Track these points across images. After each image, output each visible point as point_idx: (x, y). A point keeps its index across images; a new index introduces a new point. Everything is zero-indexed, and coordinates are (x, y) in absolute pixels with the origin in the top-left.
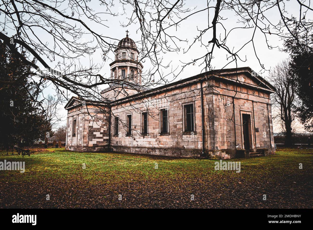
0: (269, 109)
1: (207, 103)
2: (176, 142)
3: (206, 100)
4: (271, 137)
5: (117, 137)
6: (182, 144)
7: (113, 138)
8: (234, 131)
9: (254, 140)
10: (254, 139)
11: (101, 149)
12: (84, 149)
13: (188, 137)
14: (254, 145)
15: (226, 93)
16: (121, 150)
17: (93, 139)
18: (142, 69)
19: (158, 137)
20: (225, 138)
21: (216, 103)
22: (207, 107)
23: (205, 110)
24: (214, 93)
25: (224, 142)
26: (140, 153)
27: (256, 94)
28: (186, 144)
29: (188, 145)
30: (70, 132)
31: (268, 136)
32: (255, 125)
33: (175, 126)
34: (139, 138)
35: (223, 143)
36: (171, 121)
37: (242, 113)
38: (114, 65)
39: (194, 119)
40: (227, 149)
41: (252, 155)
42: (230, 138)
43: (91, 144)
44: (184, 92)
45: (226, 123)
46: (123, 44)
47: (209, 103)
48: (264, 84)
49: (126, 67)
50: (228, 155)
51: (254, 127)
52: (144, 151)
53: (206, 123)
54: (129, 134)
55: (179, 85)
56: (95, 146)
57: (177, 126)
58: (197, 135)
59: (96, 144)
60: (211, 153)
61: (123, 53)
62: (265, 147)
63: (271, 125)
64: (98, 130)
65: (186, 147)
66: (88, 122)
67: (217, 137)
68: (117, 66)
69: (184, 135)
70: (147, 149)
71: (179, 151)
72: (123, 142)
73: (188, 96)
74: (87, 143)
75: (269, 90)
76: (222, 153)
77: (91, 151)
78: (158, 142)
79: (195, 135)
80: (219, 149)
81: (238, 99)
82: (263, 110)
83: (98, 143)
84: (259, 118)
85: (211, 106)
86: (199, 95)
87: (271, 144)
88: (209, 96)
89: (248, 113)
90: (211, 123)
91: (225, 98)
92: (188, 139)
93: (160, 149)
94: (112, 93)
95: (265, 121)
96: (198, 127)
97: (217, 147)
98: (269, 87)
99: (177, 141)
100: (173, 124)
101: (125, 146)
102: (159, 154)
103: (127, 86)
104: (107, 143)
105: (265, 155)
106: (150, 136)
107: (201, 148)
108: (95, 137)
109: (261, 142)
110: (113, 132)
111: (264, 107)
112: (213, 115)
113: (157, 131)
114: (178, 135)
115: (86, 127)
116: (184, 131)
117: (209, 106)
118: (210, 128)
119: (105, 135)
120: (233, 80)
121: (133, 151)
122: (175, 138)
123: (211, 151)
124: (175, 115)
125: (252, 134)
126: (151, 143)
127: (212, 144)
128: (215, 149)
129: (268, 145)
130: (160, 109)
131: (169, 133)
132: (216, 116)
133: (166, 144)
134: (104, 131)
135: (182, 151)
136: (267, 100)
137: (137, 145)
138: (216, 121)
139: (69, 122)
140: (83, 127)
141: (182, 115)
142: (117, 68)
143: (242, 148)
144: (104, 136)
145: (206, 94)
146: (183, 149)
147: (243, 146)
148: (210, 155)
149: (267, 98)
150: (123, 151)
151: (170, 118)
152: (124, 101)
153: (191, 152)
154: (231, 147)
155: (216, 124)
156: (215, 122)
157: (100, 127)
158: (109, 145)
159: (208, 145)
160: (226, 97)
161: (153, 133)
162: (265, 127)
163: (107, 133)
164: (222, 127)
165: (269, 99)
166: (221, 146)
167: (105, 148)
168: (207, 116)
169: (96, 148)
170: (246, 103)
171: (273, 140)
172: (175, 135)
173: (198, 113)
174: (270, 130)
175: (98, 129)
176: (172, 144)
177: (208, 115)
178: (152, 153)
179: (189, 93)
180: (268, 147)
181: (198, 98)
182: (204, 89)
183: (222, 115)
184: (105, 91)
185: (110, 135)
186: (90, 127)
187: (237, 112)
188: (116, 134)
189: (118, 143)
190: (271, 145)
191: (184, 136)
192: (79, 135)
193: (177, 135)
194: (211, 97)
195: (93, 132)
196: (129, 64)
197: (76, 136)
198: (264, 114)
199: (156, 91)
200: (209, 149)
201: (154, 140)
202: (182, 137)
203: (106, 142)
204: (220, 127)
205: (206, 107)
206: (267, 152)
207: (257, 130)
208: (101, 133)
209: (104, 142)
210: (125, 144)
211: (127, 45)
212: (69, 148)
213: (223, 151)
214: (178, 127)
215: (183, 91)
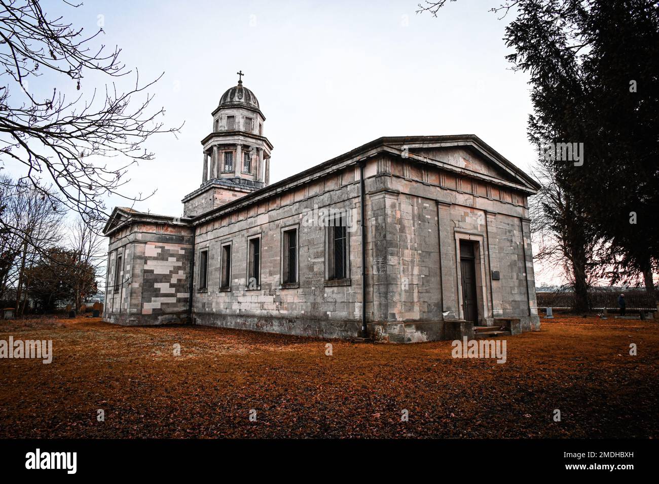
0: (525, 230)
1: (374, 214)
2: (311, 303)
3: (372, 206)
4: (529, 292)
5: (204, 294)
6: (322, 309)
7: (198, 295)
8: (439, 278)
9: (489, 299)
10: (489, 297)
11: (170, 320)
12: (132, 319)
13: (335, 291)
14: (488, 310)
15: (421, 190)
16: (210, 322)
17: (153, 299)
18: (271, 152)
19: (277, 294)
20: (416, 295)
21: (394, 213)
22: (374, 223)
23: (370, 230)
24: (387, 191)
25: (412, 303)
26: (244, 329)
27: (494, 194)
28: (331, 308)
29: (334, 311)
30: (111, 282)
31: (524, 289)
32: (491, 265)
33: (311, 268)
34: (244, 295)
35: (409, 305)
36: (304, 257)
37: (458, 236)
38: (210, 142)
39: (347, 251)
40: (420, 320)
41: (478, 333)
42: (427, 294)
43: (148, 308)
44: (329, 192)
45: (417, 259)
46: (229, 100)
47: (377, 214)
48: (513, 174)
49: (234, 145)
50: (422, 333)
51: (487, 268)
52: (251, 324)
53: (371, 260)
54: (225, 287)
55: (318, 174)
56: (157, 313)
57: (315, 267)
58: (353, 287)
59: (161, 309)
60: (379, 329)
61: (229, 117)
62: (515, 315)
63: (528, 264)
64: (166, 279)
65: (330, 316)
66: (143, 261)
67: (393, 292)
68: (216, 143)
69: (327, 287)
70: (256, 319)
71: (317, 324)
72: (214, 305)
73: (335, 199)
74: (139, 308)
75: (524, 188)
76: (406, 329)
77: (148, 323)
78: (277, 303)
79: (350, 288)
80: (399, 319)
81: (449, 205)
82: (510, 231)
83: (164, 307)
84: (501, 249)
85: (380, 219)
86: (358, 197)
87: (529, 307)
88: (377, 197)
89: (473, 238)
90: (380, 260)
91: (417, 202)
92: (334, 296)
93: (281, 319)
94: (203, 201)
95: (515, 257)
96: (354, 269)
97: (393, 315)
98: (524, 182)
99: (313, 301)
100: (306, 263)
101: (218, 313)
102: (279, 330)
103: (233, 186)
104: (184, 306)
105: (513, 332)
106: (263, 292)
107: (360, 316)
108: (157, 293)
109: (506, 302)
110: (197, 284)
111: (512, 225)
112: (386, 240)
113: (276, 279)
114: (316, 287)
115: (138, 271)
116: (327, 278)
117: (376, 220)
118: (378, 270)
119: (182, 289)
120: (434, 162)
121: (231, 323)
122: (310, 294)
123: (379, 323)
124: (310, 243)
125: (484, 284)
126: (265, 307)
127: (382, 308)
128: (389, 319)
129: (523, 311)
130: (283, 230)
131: (299, 284)
132: (391, 244)
133: (292, 309)
134: (179, 280)
135: (323, 323)
136: (520, 210)
137: (240, 310)
138: (392, 254)
139: (111, 262)
140: (131, 273)
141: (325, 242)
142: (215, 149)
143: (457, 317)
144: (177, 291)
145: (372, 194)
146: (324, 320)
147: (462, 312)
148: (378, 333)
149: (519, 206)
150: (214, 324)
151: (301, 249)
152: (217, 214)
153: (341, 326)
154: (431, 315)
155: (393, 260)
156: (389, 257)
157: (170, 271)
158: (189, 312)
159: (375, 312)
160: (420, 200)
161: (270, 285)
162: (515, 269)
163: (187, 285)
164: (408, 268)
165: (525, 207)
166: (403, 311)
167: (179, 317)
168: (374, 244)
169: (160, 318)
170: (470, 215)
171: (533, 299)
172: (311, 288)
173: (356, 237)
174: (526, 276)
175: (165, 276)
176: (304, 307)
177: (375, 242)
178: (267, 329)
179: (338, 192)
180: (523, 314)
181: (355, 204)
182: (368, 182)
183: (409, 241)
184: (190, 196)
185: (191, 290)
186: (146, 271)
187: (446, 235)
188: (204, 288)
189: (206, 306)
190: (529, 309)
191: (327, 289)
192: (124, 289)
193: (313, 288)
194: (382, 200)
195: (154, 282)
196: (239, 140)
197: (120, 291)
198: (512, 241)
199: (274, 192)
200: (377, 318)
201: (271, 299)
202: (324, 292)
203: (182, 304)
204: (402, 269)
205: (371, 223)
206: (517, 325)
207: (495, 276)
208: (172, 286)
209: (179, 304)
210: (218, 309)
211: (238, 100)
212: (108, 317)
213: (408, 323)
214: (315, 270)
215: (327, 189)
